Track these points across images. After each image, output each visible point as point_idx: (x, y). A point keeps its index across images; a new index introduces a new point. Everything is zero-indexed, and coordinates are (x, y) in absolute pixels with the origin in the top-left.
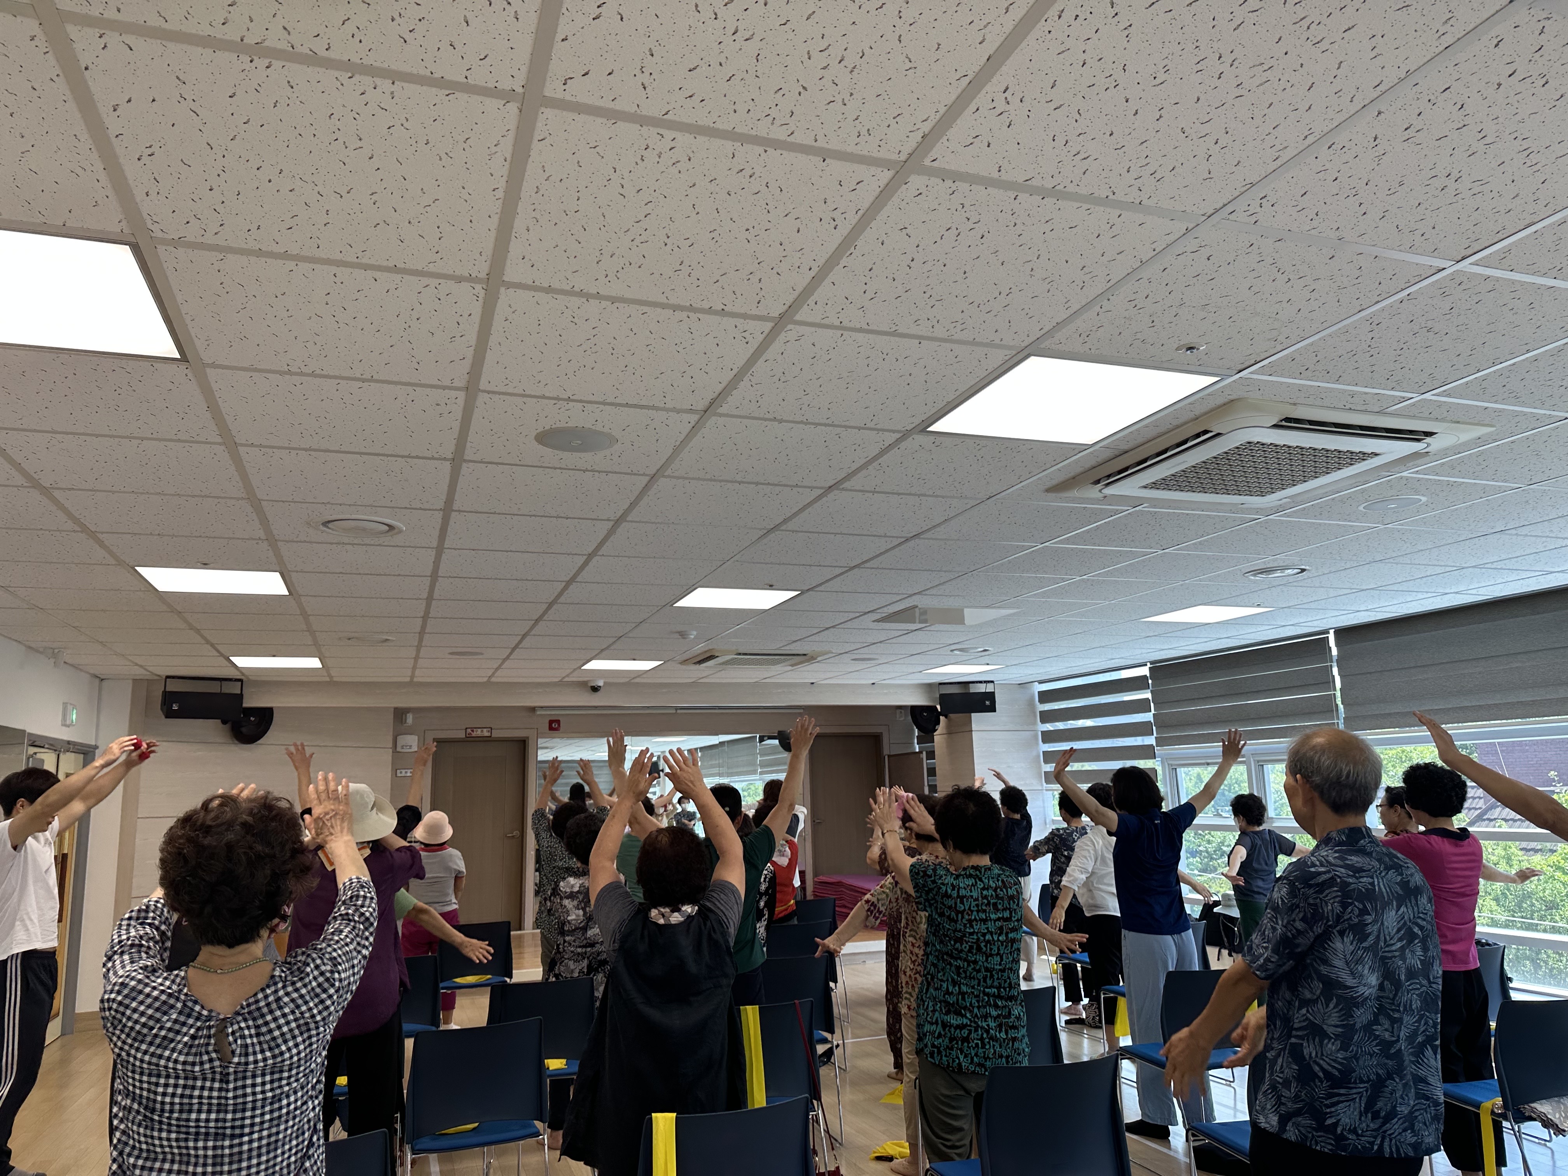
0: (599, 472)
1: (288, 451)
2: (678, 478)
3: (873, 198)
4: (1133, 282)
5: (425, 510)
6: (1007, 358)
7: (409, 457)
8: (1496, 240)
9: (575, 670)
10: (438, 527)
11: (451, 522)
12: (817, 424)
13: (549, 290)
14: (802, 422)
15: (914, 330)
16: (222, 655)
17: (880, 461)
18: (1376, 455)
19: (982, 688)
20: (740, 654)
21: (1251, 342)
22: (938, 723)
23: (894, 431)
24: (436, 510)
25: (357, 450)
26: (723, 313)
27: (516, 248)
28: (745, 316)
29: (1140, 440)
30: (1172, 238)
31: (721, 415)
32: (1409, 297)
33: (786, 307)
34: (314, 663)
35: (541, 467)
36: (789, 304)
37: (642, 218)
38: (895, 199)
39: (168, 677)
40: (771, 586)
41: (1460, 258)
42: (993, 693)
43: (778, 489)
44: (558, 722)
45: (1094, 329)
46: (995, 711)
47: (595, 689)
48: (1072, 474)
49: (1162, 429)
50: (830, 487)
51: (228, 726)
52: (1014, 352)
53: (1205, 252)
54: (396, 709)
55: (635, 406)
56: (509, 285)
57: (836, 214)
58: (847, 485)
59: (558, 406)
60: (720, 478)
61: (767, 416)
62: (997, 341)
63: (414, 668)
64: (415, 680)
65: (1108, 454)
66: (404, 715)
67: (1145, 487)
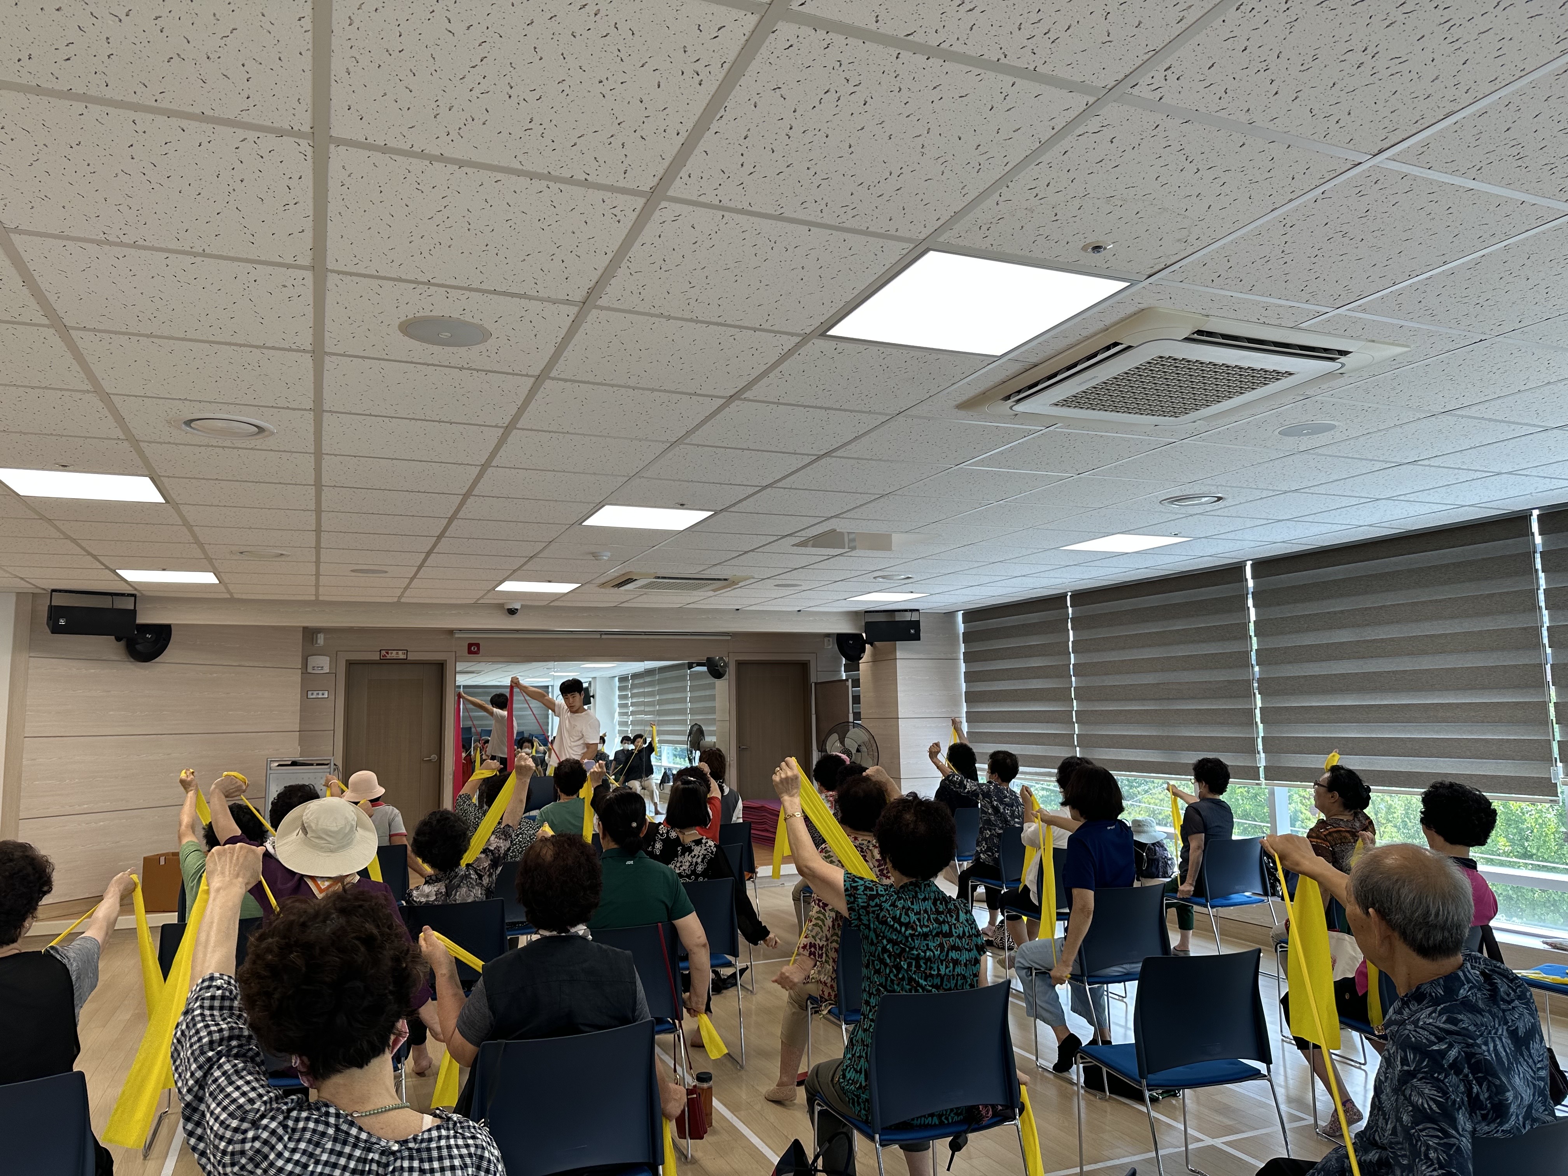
0: (478, 371)
1: (127, 337)
2: (566, 380)
3: (739, 48)
4: (1033, 166)
5: (294, 409)
6: (905, 252)
7: (264, 347)
8: (1415, 131)
9: (489, 591)
10: (312, 430)
11: (325, 425)
12: (709, 323)
13: (385, 149)
14: (691, 320)
15: (801, 215)
16: (107, 568)
17: (779, 369)
18: (1291, 374)
19: (908, 617)
20: (659, 578)
21: (1160, 243)
22: (864, 652)
23: (792, 335)
24: (305, 410)
25: (205, 338)
26: (586, 183)
27: (338, 94)
28: (612, 189)
29: (1049, 352)
30: (1072, 114)
31: (602, 308)
32: (1323, 196)
33: (657, 179)
34: (209, 578)
35: (412, 362)
36: (659, 177)
37: (478, 62)
38: (764, 51)
39: (53, 591)
40: (682, 505)
41: (1376, 152)
42: (918, 622)
43: (676, 397)
44: (478, 645)
45: (994, 221)
46: (919, 639)
47: (512, 612)
48: (982, 389)
49: (1071, 340)
50: (731, 397)
51: (122, 643)
52: (912, 246)
53: (1108, 133)
54: (305, 629)
55: (504, 294)
56: (340, 142)
57: (699, 66)
58: (748, 394)
59: (418, 291)
60: (612, 382)
61: (653, 311)
62: (893, 232)
63: (317, 586)
64: (321, 598)
65: (1017, 367)
66: (315, 636)
67: (1056, 404)
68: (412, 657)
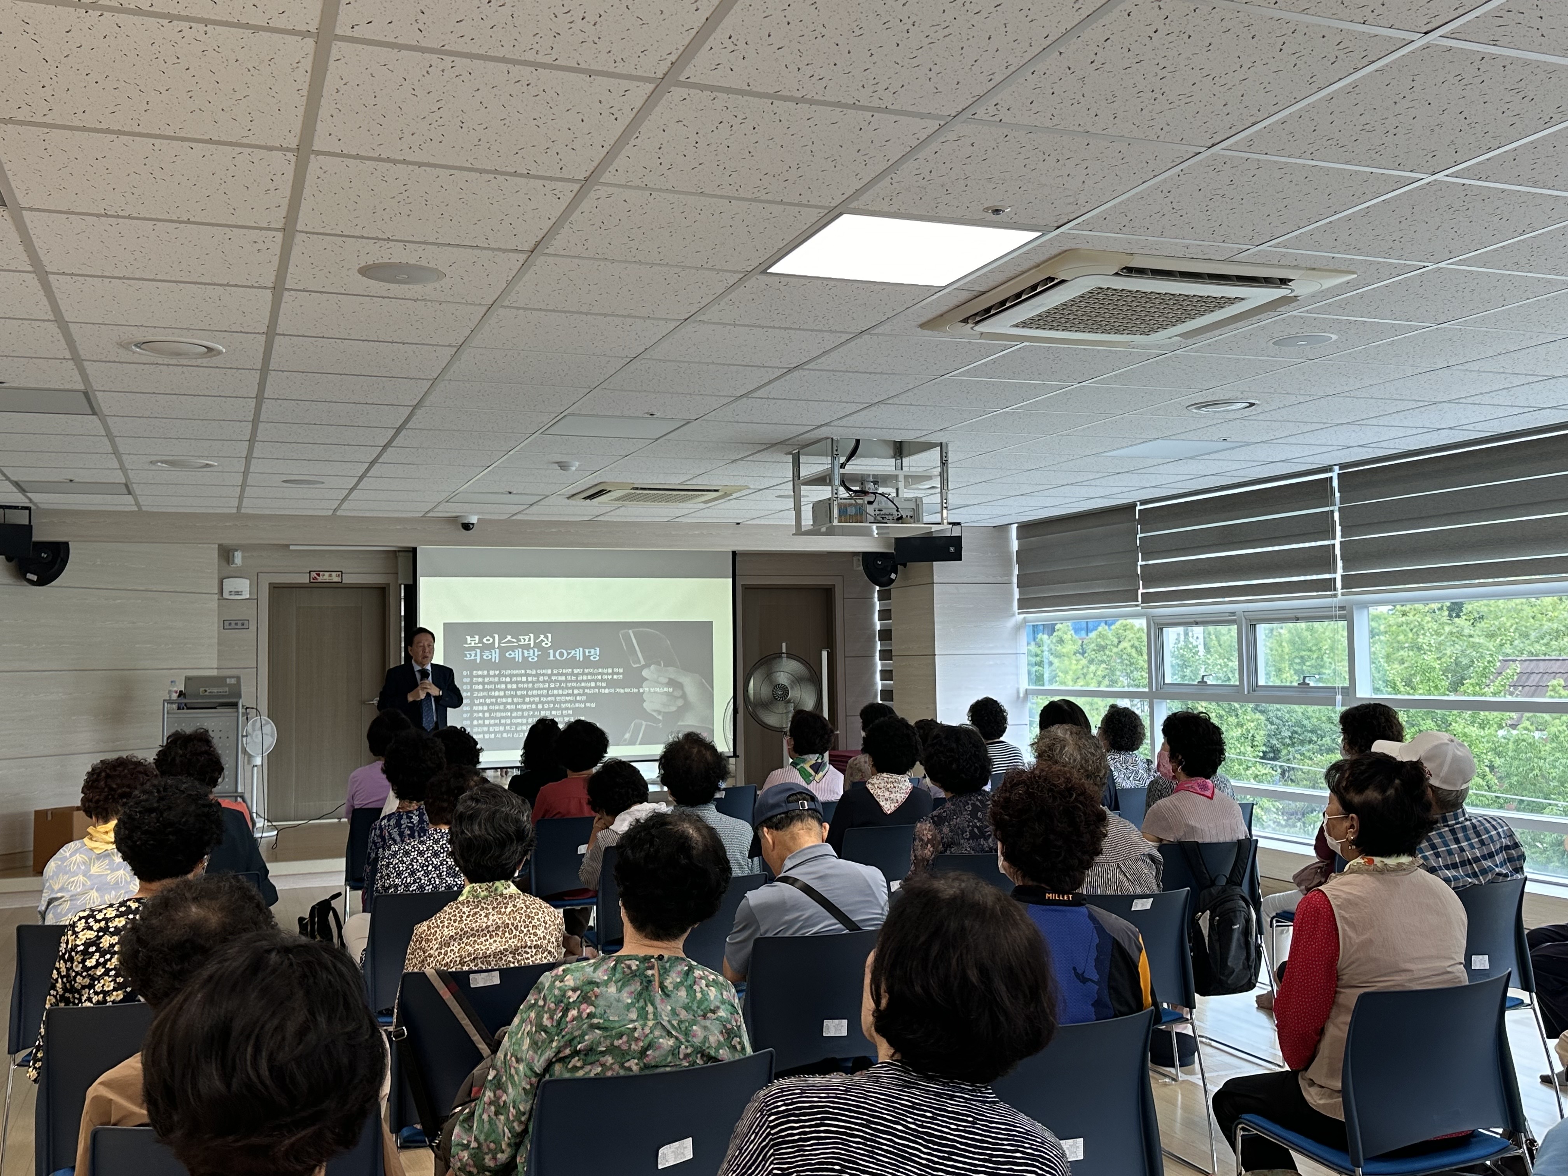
1: (100, 279)
2: (518, 308)
5: (247, 333)
6: (821, 215)
7: (228, 285)
8: (1234, 133)
9: (440, 503)
10: (262, 350)
11: (276, 345)
12: (652, 264)
13: (357, 157)
16: (7, 479)
18: (1241, 299)
19: (946, 532)
20: (637, 489)
21: (1052, 206)
22: (897, 574)
23: (734, 272)
24: (258, 334)
25: (173, 279)
26: (528, 176)
27: (322, 129)
30: (929, 132)
31: (548, 255)
32: (1183, 173)
33: (588, 173)
35: (368, 296)
36: (590, 171)
37: (436, 110)
38: (663, 102)
41: (1210, 145)
46: (960, 559)
47: (467, 527)
48: (937, 313)
50: (685, 319)
51: (10, 564)
52: (826, 211)
53: (966, 141)
55: (458, 246)
56: (320, 153)
57: (613, 110)
58: (702, 318)
59: (378, 245)
60: (564, 310)
61: (597, 256)
62: (805, 202)
63: (241, 497)
64: (243, 511)
65: (965, 296)
66: (231, 554)
67: (1017, 326)
68: (348, 580)
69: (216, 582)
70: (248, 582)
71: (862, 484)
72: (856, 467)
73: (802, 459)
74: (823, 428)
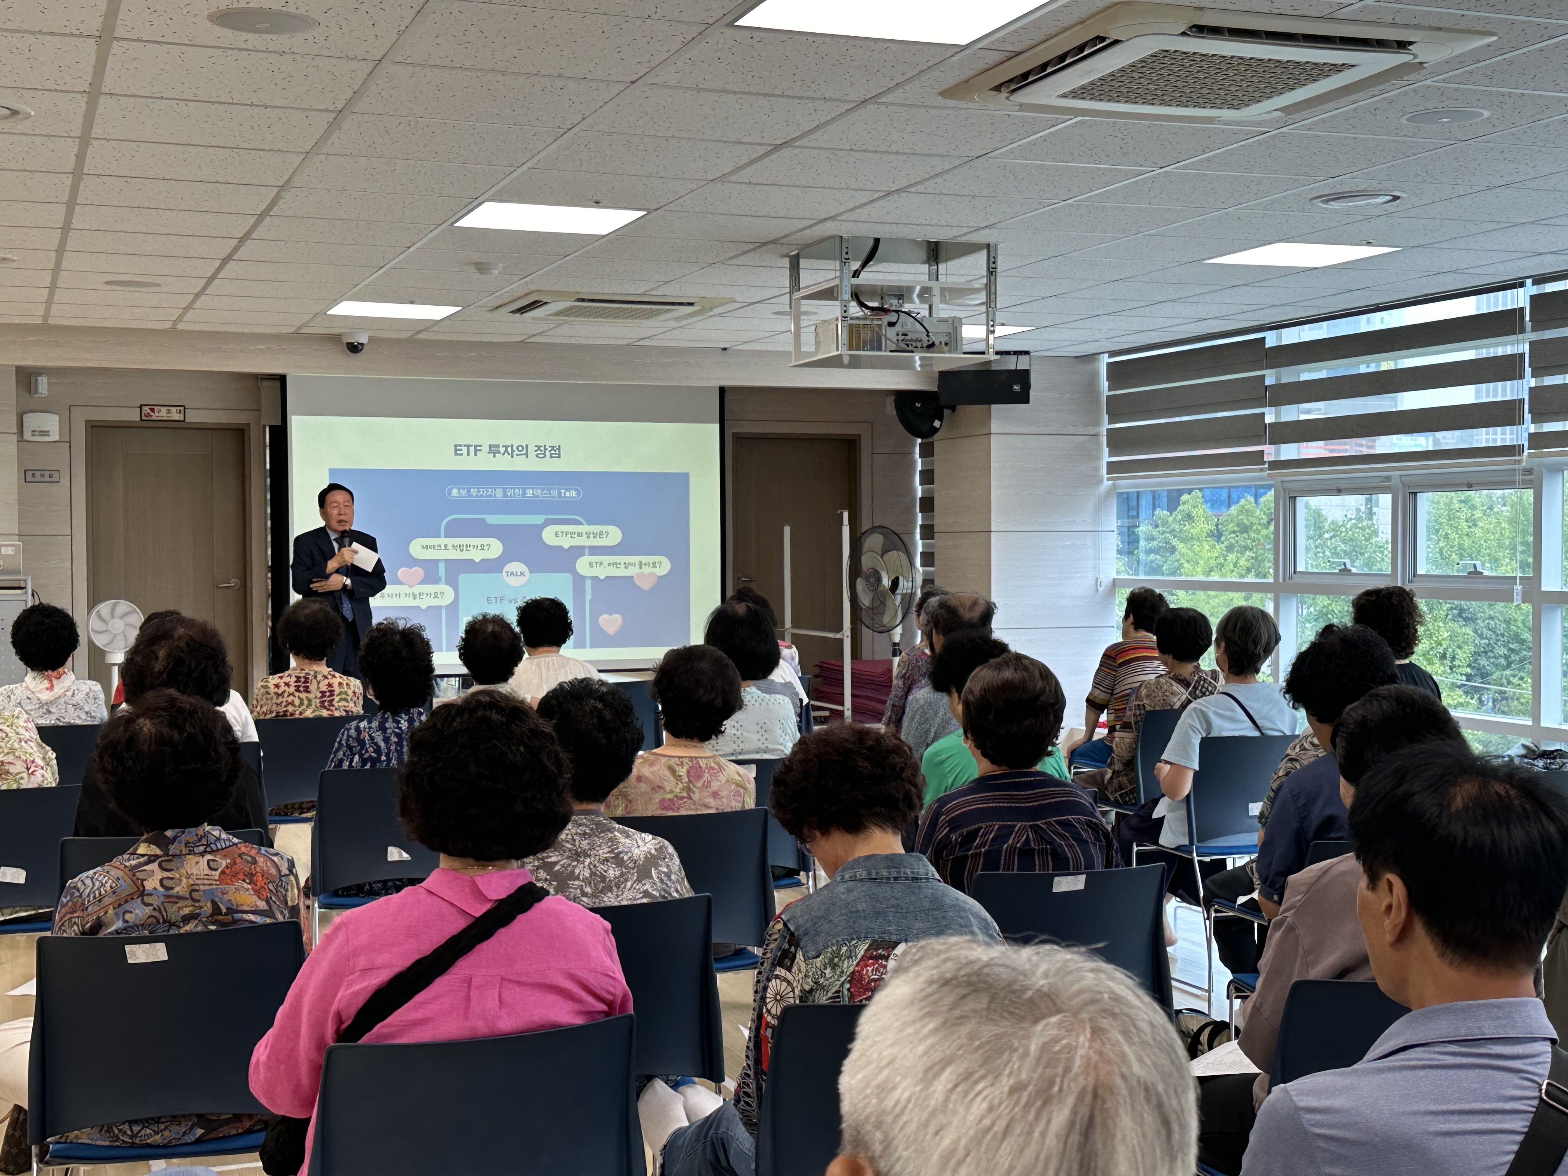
0: (303, 55)
5: (63, 92)
7: (40, 33)
9: (317, 315)
10: (81, 113)
11: (100, 108)
19: (1010, 364)
23: (691, 24)
24: (78, 92)
35: (221, 48)
40: (597, 202)
42: (1026, 373)
46: (1028, 402)
47: (355, 348)
48: (961, 78)
54: (18, 368)
63: (49, 302)
64: (50, 322)
66: (33, 379)
67: (1064, 96)
68: (193, 417)
69: (14, 419)
70: (56, 418)
71: (882, 298)
72: (874, 276)
73: (803, 263)
74: (828, 224)
